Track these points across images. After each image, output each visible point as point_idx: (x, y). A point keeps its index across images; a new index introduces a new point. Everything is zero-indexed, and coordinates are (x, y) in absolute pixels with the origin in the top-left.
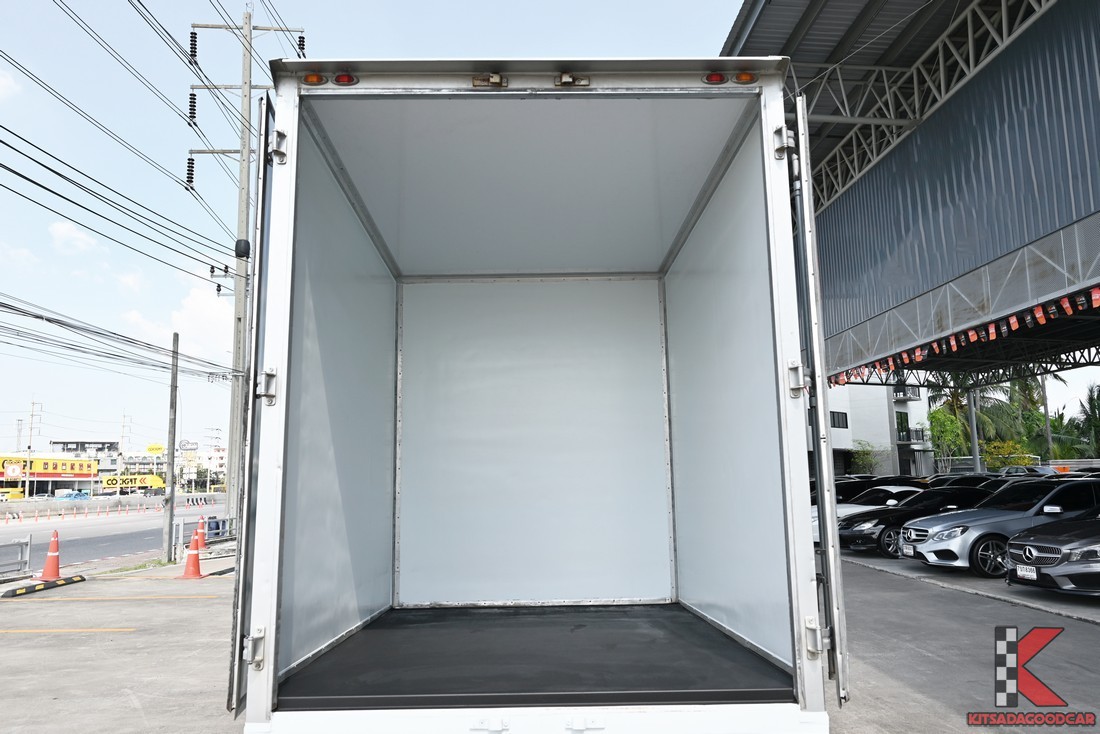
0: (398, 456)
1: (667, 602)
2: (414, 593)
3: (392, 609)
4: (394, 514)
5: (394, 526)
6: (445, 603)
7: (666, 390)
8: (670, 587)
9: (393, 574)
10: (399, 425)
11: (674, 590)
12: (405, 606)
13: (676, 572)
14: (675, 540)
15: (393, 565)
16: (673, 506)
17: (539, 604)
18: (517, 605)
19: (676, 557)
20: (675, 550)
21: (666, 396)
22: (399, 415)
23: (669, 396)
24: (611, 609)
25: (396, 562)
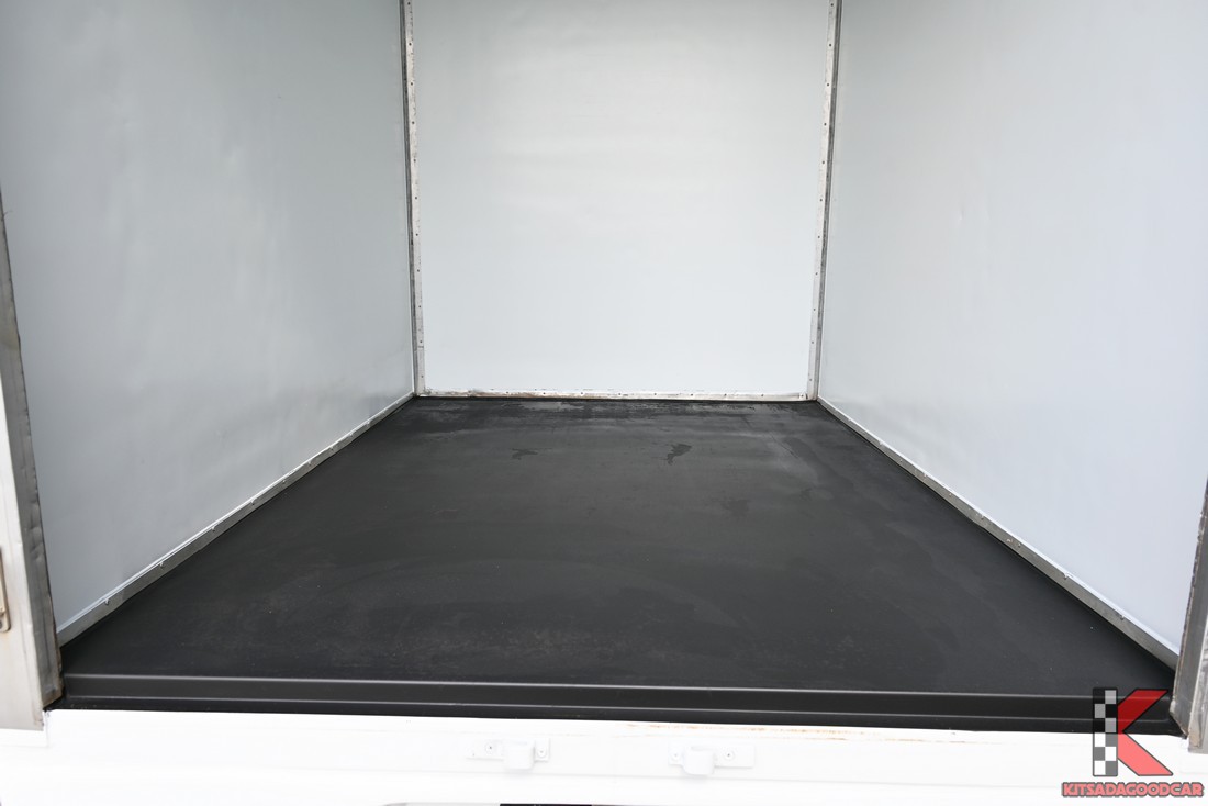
0: (414, 178)
1: (801, 399)
2: (446, 377)
3: (415, 398)
4: (411, 265)
5: (412, 282)
6: (490, 391)
7: (830, 81)
8: (807, 379)
9: (415, 349)
10: (413, 129)
11: (812, 383)
12: (433, 394)
13: (818, 359)
14: (820, 314)
15: (414, 338)
16: (823, 264)
17: (620, 397)
18: (588, 397)
19: (819, 337)
20: (820, 328)
21: (829, 90)
22: (411, 113)
23: (834, 91)
24: (723, 409)
25: (418, 334)
